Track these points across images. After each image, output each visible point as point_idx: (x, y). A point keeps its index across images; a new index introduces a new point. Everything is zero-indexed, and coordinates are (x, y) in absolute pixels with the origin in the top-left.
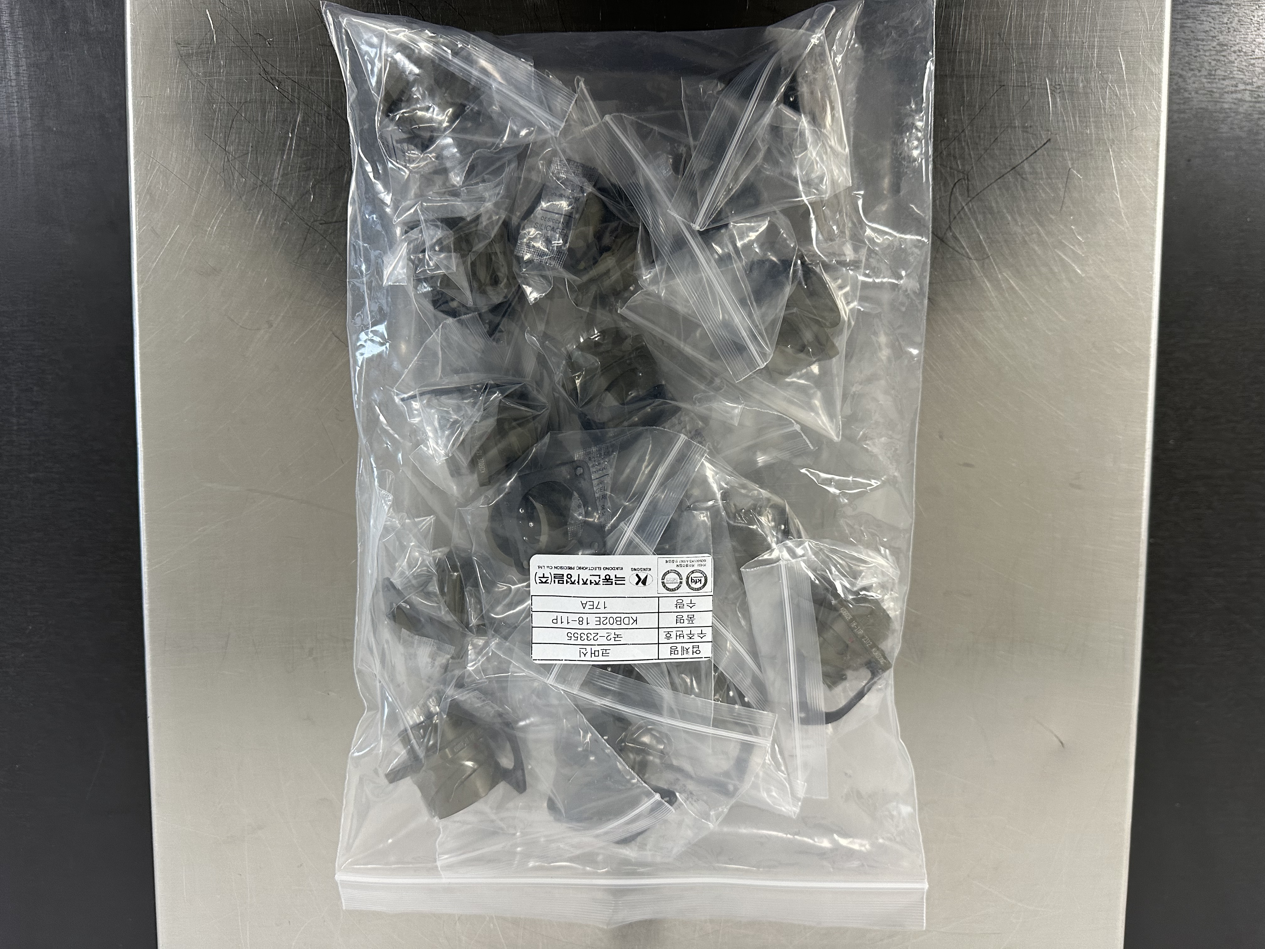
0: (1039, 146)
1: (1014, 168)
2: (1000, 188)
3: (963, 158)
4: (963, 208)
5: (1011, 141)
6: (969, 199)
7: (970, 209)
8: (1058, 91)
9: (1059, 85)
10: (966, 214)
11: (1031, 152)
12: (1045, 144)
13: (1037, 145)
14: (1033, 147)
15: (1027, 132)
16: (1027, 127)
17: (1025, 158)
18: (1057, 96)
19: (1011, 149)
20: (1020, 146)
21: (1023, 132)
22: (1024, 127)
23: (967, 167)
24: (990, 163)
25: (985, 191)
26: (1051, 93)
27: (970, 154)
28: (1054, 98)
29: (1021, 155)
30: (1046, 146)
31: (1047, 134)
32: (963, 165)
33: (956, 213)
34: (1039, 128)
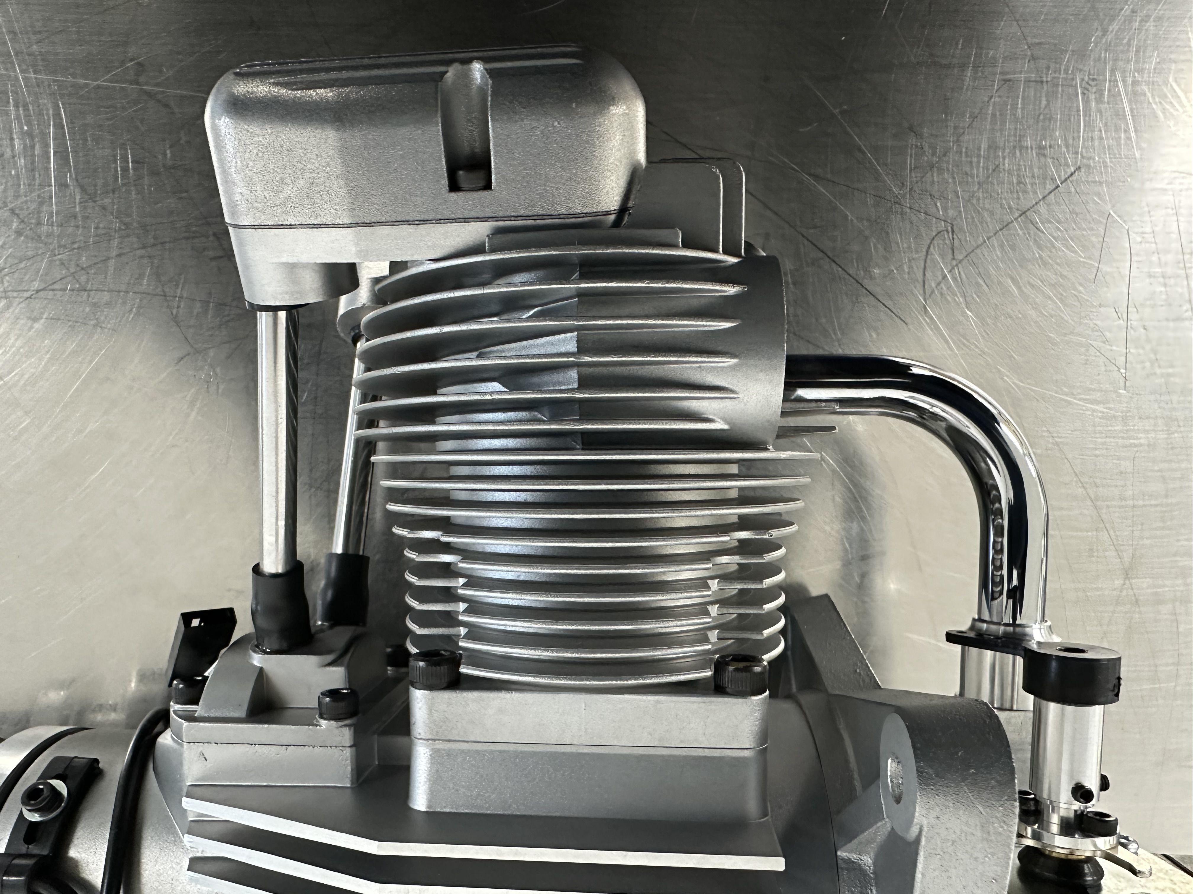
0: (1063, 178)
1: (1025, 213)
2: (1002, 246)
3: (943, 197)
4: (944, 277)
5: (1019, 170)
6: (954, 263)
7: (954, 279)
8: (1094, 89)
9: (1094, 80)
10: (949, 288)
11: (1050, 187)
12: (1072, 174)
13: (1059, 176)
14: (1053, 179)
15: (1044, 155)
16: (1045, 148)
17: (1041, 197)
18: (1092, 97)
19: (1019, 183)
20: (1033, 177)
21: (1037, 154)
22: (1041, 148)
23: (951, 213)
24: (987, 206)
25: (978, 251)
26: (1083, 94)
27: (956, 193)
28: (1086, 102)
29: (1035, 193)
30: (1074, 178)
31: (1076, 158)
32: (945, 209)
33: (933, 285)
34: (1064, 149)
